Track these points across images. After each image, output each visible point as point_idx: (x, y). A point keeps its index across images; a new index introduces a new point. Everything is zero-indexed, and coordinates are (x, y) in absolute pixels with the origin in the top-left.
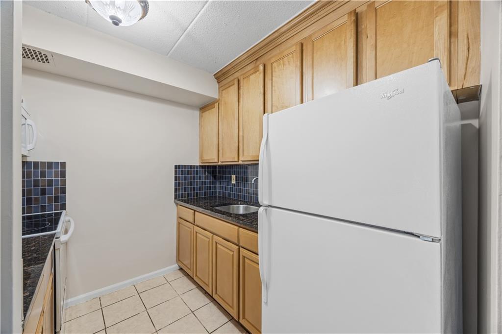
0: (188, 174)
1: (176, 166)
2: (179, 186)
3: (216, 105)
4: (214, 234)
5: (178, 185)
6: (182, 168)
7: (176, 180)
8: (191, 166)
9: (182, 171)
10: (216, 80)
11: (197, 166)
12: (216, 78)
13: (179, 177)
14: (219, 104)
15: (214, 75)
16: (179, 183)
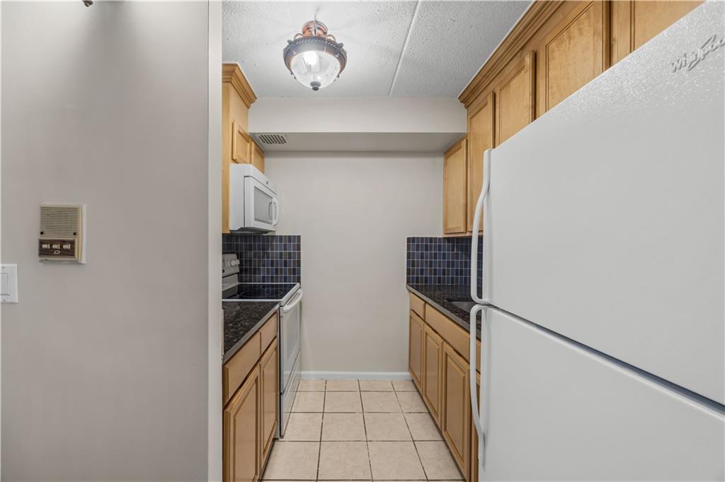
0: (426, 250)
1: (409, 239)
2: (413, 266)
3: (464, 142)
4: (445, 340)
5: (411, 264)
6: (418, 242)
7: (408, 257)
8: (431, 239)
9: (418, 246)
10: (463, 105)
11: (440, 239)
12: (462, 102)
13: (414, 253)
14: (467, 141)
15: (459, 98)
16: (413, 262)
